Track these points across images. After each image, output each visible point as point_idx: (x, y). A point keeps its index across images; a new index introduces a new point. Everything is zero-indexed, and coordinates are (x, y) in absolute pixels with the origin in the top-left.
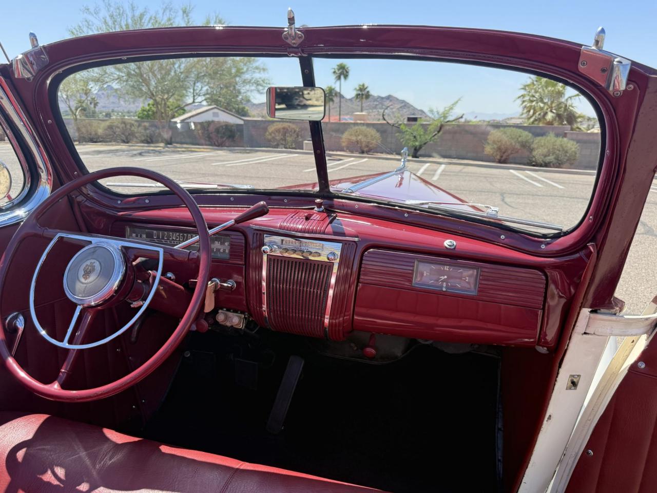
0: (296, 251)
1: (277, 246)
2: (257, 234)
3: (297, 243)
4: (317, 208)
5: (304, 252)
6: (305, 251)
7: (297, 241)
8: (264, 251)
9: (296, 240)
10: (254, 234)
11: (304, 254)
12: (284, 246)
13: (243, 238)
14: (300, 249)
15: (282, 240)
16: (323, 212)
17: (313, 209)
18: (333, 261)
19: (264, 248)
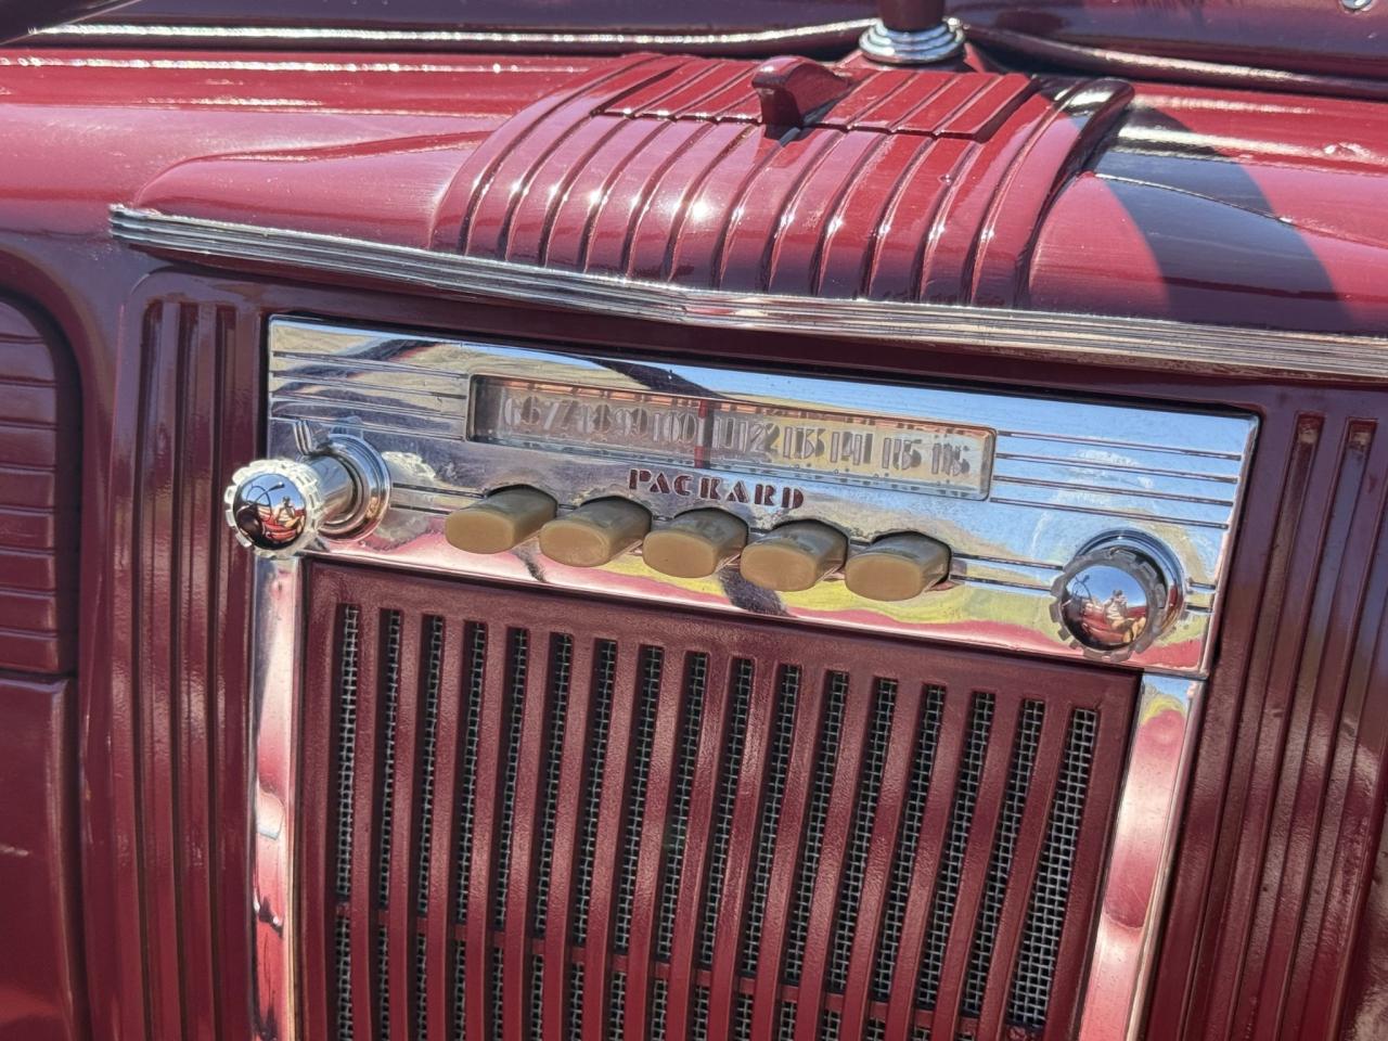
0: (646, 520)
1: (428, 452)
2: (188, 314)
3: (669, 423)
4: (892, 26)
5: (745, 530)
6: (766, 516)
7: (663, 399)
8: (248, 515)
9: (657, 382)
10: (155, 309)
11: (752, 562)
12: (505, 461)
13: (38, 361)
14: (694, 498)
15: (484, 389)
16: (955, 61)
17: (850, 43)
18: (1135, 660)
19: (249, 477)
